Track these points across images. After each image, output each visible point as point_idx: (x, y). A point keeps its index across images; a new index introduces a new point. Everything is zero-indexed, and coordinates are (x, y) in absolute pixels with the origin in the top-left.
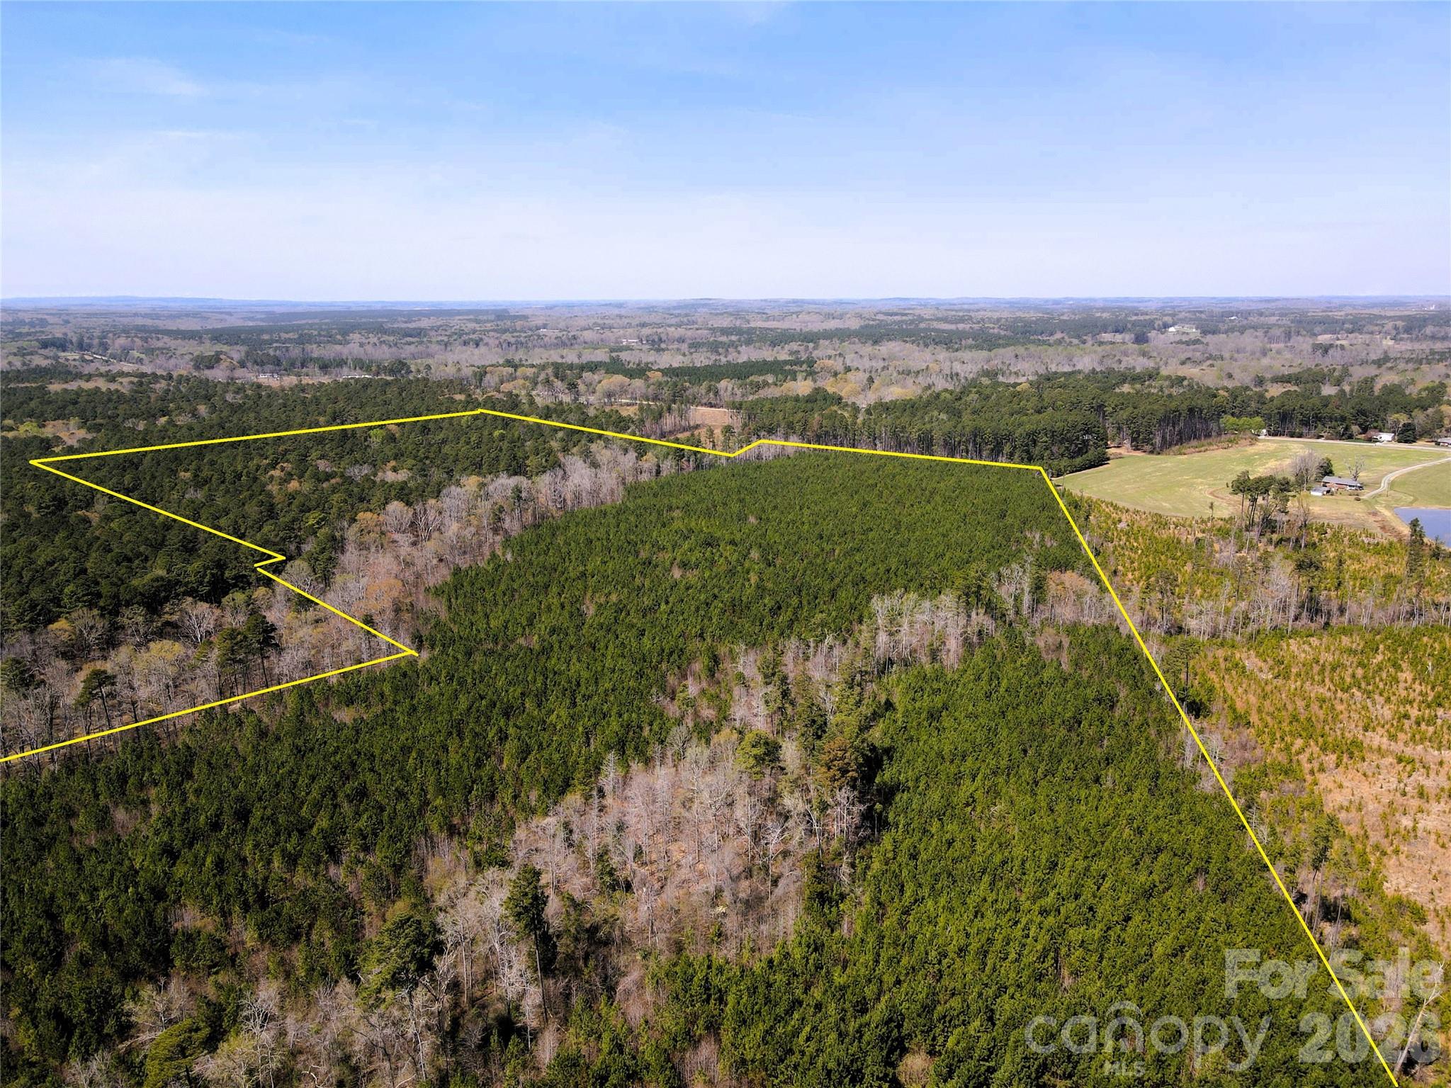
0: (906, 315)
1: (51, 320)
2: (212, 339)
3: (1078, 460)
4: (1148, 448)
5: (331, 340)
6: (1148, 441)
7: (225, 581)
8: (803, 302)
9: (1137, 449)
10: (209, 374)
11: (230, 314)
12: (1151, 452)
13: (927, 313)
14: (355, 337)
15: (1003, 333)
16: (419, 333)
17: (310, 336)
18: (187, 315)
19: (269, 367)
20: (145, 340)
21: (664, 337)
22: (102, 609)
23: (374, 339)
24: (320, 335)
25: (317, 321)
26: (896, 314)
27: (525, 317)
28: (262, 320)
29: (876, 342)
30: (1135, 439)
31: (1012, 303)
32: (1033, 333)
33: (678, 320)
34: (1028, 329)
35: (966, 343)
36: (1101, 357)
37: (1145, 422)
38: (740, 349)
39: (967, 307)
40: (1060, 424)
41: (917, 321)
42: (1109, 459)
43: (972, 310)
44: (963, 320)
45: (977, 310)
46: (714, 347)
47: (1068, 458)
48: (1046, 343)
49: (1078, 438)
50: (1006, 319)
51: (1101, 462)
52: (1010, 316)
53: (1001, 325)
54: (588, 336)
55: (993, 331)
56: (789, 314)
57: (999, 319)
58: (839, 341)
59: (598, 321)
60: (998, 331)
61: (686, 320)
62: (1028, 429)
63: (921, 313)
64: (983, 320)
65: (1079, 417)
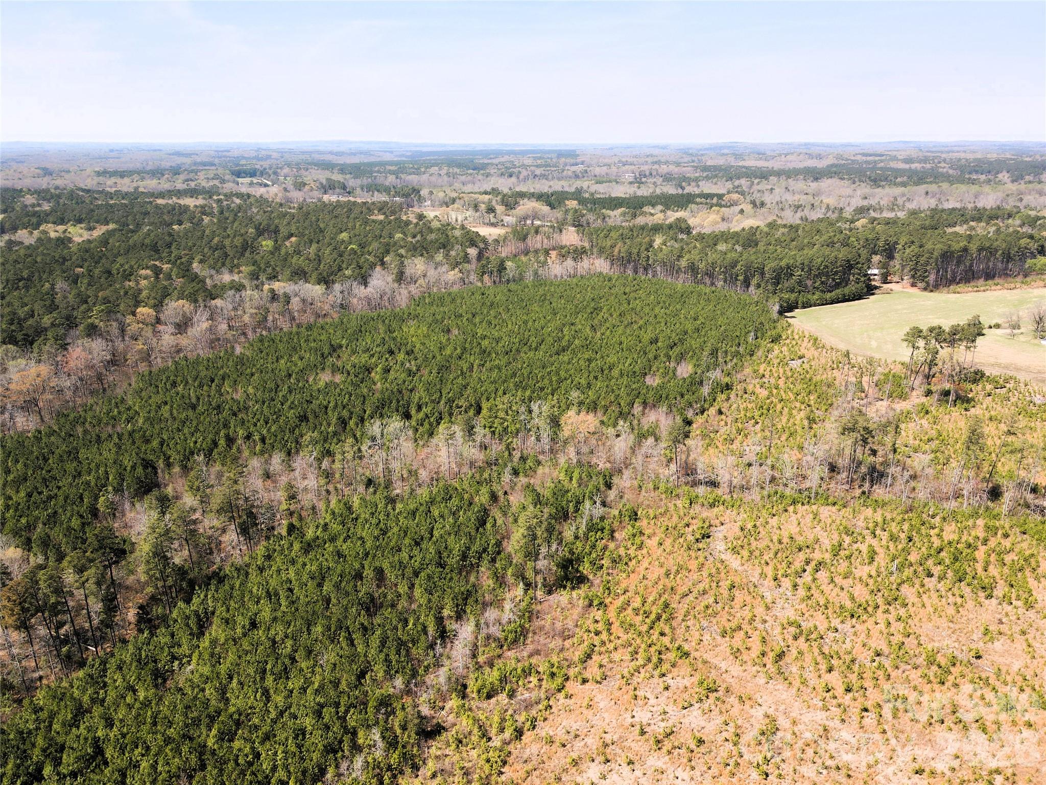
3: (833, 294)
4: (922, 285)
6: (922, 278)
9: (913, 285)
11: (391, 152)
12: (925, 289)
13: (902, 155)
14: (434, 170)
15: (951, 172)
16: (483, 167)
19: (337, 191)
20: (299, 170)
21: (654, 173)
26: (870, 155)
28: (406, 157)
29: (816, 179)
30: (913, 277)
31: (1005, 145)
32: (977, 172)
33: (690, 159)
34: (977, 169)
35: (899, 180)
36: (1008, 195)
37: (922, 260)
38: (700, 183)
39: (956, 149)
40: (820, 260)
41: (882, 161)
42: (873, 294)
43: (953, 152)
44: (925, 160)
45: (958, 152)
46: (681, 181)
47: (822, 291)
48: (973, 182)
49: (836, 273)
50: (967, 160)
51: (858, 297)
52: (979, 156)
53: (954, 164)
54: (597, 171)
55: (941, 170)
56: (780, 155)
57: (960, 160)
58: (789, 177)
59: (624, 160)
60: (945, 170)
61: (696, 159)
62: (783, 263)
63: (898, 154)
64: (945, 161)
65: (843, 254)
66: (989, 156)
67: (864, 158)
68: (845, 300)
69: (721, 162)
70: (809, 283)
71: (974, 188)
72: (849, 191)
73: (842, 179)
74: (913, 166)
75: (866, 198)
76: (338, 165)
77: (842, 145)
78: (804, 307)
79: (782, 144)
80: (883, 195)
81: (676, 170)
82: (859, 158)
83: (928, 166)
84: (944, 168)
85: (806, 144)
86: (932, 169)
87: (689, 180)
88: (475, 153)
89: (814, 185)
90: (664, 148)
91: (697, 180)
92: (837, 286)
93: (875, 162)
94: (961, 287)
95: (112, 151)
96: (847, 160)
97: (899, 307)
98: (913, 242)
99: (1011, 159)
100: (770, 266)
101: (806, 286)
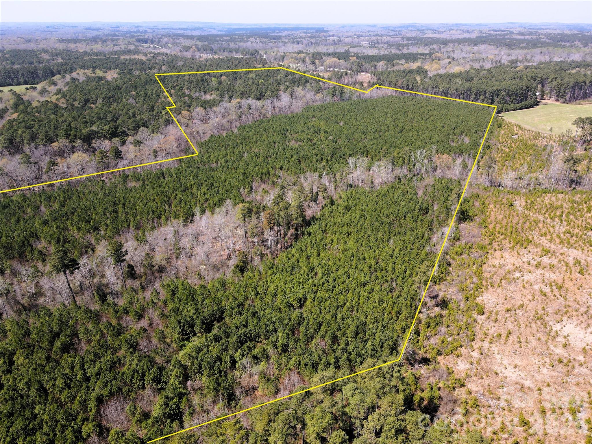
0: (505, 31)
1: (149, 30)
2: (197, 39)
3: (520, 105)
4: (563, 100)
5: (242, 40)
6: (562, 97)
7: (118, 133)
8: (461, 24)
9: (557, 100)
10: (185, 53)
11: (214, 29)
12: (564, 102)
13: (516, 31)
14: (252, 39)
15: (547, 41)
16: (279, 38)
17: (235, 38)
18: (198, 29)
19: (208, 51)
20: (174, 39)
21: (380, 41)
22: (71, 140)
23: (258, 40)
24: (238, 38)
25: (244, 32)
26: (498, 31)
27: (327, 31)
28: (225, 31)
29: (476, 45)
30: (557, 96)
31: (571, 26)
32: (562, 41)
33: (394, 33)
34: (562, 39)
35: (521, 45)
36: (586, 54)
37: (563, 87)
38: (409, 47)
39: (543, 27)
40: (513, 87)
41: (507, 34)
42: (538, 105)
43: (543, 29)
44: (531, 34)
45: (546, 29)
46: (398, 46)
47: (514, 103)
48: (564, 46)
49: (522, 94)
50: (554, 34)
51: (532, 106)
52: (559, 32)
53: (548, 35)
54: (347, 40)
55: (542, 40)
56: (446, 31)
57: (550, 34)
58: (459, 44)
59: (357, 33)
60: (544, 40)
61: (397, 33)
62: (495, 88)
63: (513, 30)
64: (542, 34)
65: (525, 83)
66: (564, 32)
67: (495, 32)
68: (526, 108)
69: (414, 35)
70: (508, 99)
71: (566, 51)
72: (497, 52)
73: (490, 45)
74: (527, 37)
75: (509, 55)
76: (195, 36)
77: (477, 25)
78: (506, 112)
79: (442, 24)
80: (517, 54)
81: (392, 39)
82: (492, 32)
83: (534, 37)
84: (544, 39)
85: (456, 24)
86: (537, 39)
87: (403, 46)
88: (269, 29)
89: (476, 48)
90: (374, 26)
91: (407, 45)
92: (522, 101)
93: (504, 35)
94: (581, 101)
95: (48, 27)
96: (486, 34)
97: (555, 111)
98: (557, 78)
99: (580, 34)
100: (489, 90)
101: (506, 101)
